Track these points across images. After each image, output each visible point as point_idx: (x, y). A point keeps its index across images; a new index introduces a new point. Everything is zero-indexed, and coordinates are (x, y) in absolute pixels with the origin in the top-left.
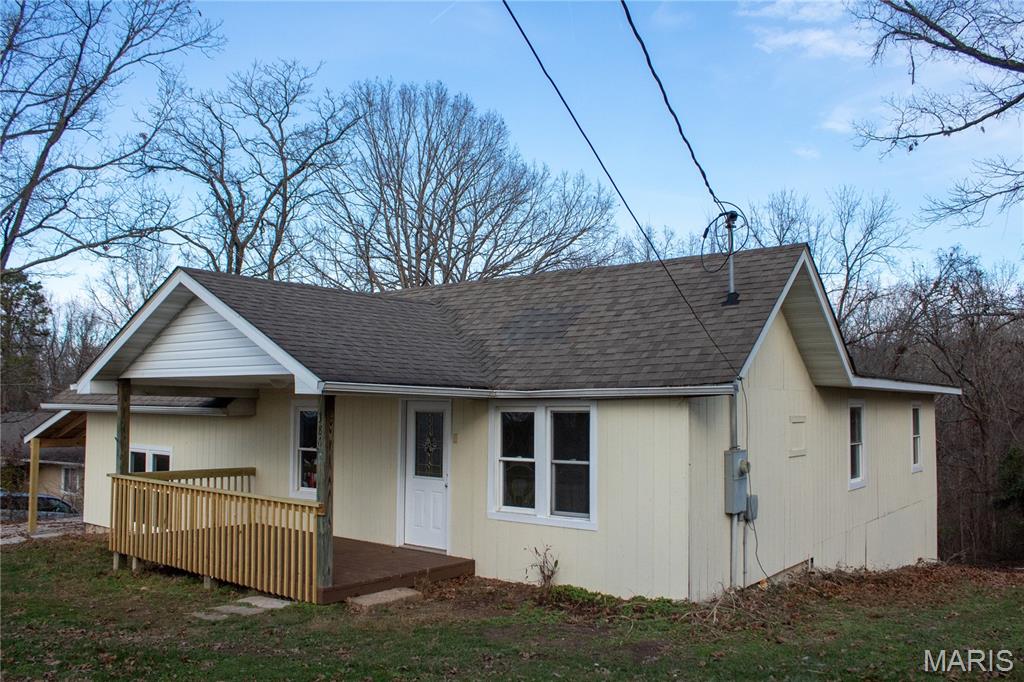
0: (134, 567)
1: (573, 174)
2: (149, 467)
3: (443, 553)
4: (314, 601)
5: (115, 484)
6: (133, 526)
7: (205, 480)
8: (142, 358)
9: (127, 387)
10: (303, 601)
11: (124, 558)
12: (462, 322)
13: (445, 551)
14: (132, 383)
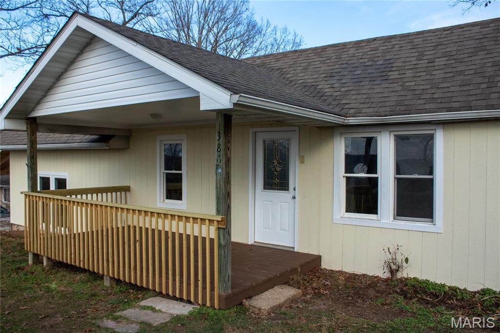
0: (45, 264)
1: (280, 26)
2: (53, 187)
3: (292, 250)
4: (216, 306)
5: (27, 200)
6: (42, 226)
7: (95, 195)
8: (45, 100)
9: (34, 125)
10: (204, 305)
11: (37, 257)
12: (289, 76)
13: (294, 248)
14: (38, 121)
